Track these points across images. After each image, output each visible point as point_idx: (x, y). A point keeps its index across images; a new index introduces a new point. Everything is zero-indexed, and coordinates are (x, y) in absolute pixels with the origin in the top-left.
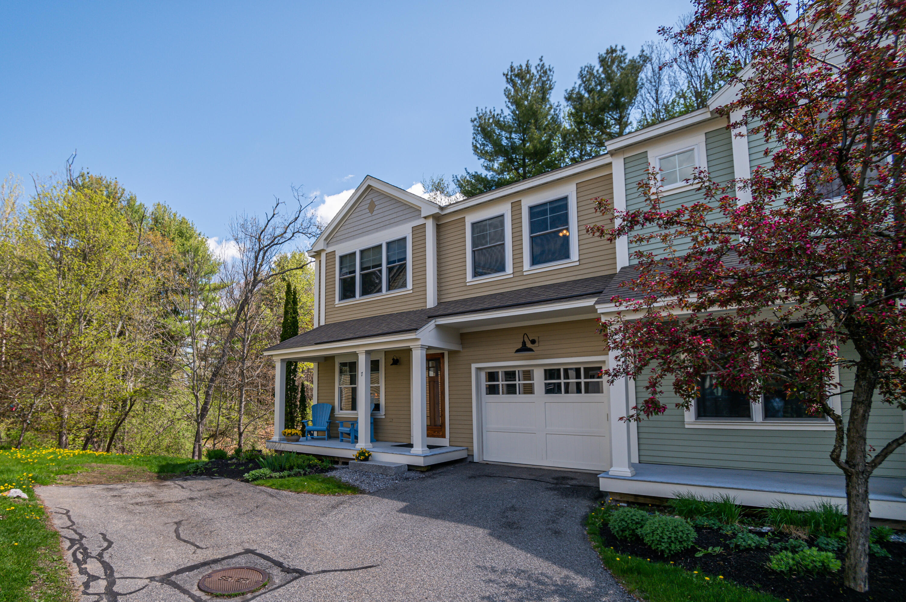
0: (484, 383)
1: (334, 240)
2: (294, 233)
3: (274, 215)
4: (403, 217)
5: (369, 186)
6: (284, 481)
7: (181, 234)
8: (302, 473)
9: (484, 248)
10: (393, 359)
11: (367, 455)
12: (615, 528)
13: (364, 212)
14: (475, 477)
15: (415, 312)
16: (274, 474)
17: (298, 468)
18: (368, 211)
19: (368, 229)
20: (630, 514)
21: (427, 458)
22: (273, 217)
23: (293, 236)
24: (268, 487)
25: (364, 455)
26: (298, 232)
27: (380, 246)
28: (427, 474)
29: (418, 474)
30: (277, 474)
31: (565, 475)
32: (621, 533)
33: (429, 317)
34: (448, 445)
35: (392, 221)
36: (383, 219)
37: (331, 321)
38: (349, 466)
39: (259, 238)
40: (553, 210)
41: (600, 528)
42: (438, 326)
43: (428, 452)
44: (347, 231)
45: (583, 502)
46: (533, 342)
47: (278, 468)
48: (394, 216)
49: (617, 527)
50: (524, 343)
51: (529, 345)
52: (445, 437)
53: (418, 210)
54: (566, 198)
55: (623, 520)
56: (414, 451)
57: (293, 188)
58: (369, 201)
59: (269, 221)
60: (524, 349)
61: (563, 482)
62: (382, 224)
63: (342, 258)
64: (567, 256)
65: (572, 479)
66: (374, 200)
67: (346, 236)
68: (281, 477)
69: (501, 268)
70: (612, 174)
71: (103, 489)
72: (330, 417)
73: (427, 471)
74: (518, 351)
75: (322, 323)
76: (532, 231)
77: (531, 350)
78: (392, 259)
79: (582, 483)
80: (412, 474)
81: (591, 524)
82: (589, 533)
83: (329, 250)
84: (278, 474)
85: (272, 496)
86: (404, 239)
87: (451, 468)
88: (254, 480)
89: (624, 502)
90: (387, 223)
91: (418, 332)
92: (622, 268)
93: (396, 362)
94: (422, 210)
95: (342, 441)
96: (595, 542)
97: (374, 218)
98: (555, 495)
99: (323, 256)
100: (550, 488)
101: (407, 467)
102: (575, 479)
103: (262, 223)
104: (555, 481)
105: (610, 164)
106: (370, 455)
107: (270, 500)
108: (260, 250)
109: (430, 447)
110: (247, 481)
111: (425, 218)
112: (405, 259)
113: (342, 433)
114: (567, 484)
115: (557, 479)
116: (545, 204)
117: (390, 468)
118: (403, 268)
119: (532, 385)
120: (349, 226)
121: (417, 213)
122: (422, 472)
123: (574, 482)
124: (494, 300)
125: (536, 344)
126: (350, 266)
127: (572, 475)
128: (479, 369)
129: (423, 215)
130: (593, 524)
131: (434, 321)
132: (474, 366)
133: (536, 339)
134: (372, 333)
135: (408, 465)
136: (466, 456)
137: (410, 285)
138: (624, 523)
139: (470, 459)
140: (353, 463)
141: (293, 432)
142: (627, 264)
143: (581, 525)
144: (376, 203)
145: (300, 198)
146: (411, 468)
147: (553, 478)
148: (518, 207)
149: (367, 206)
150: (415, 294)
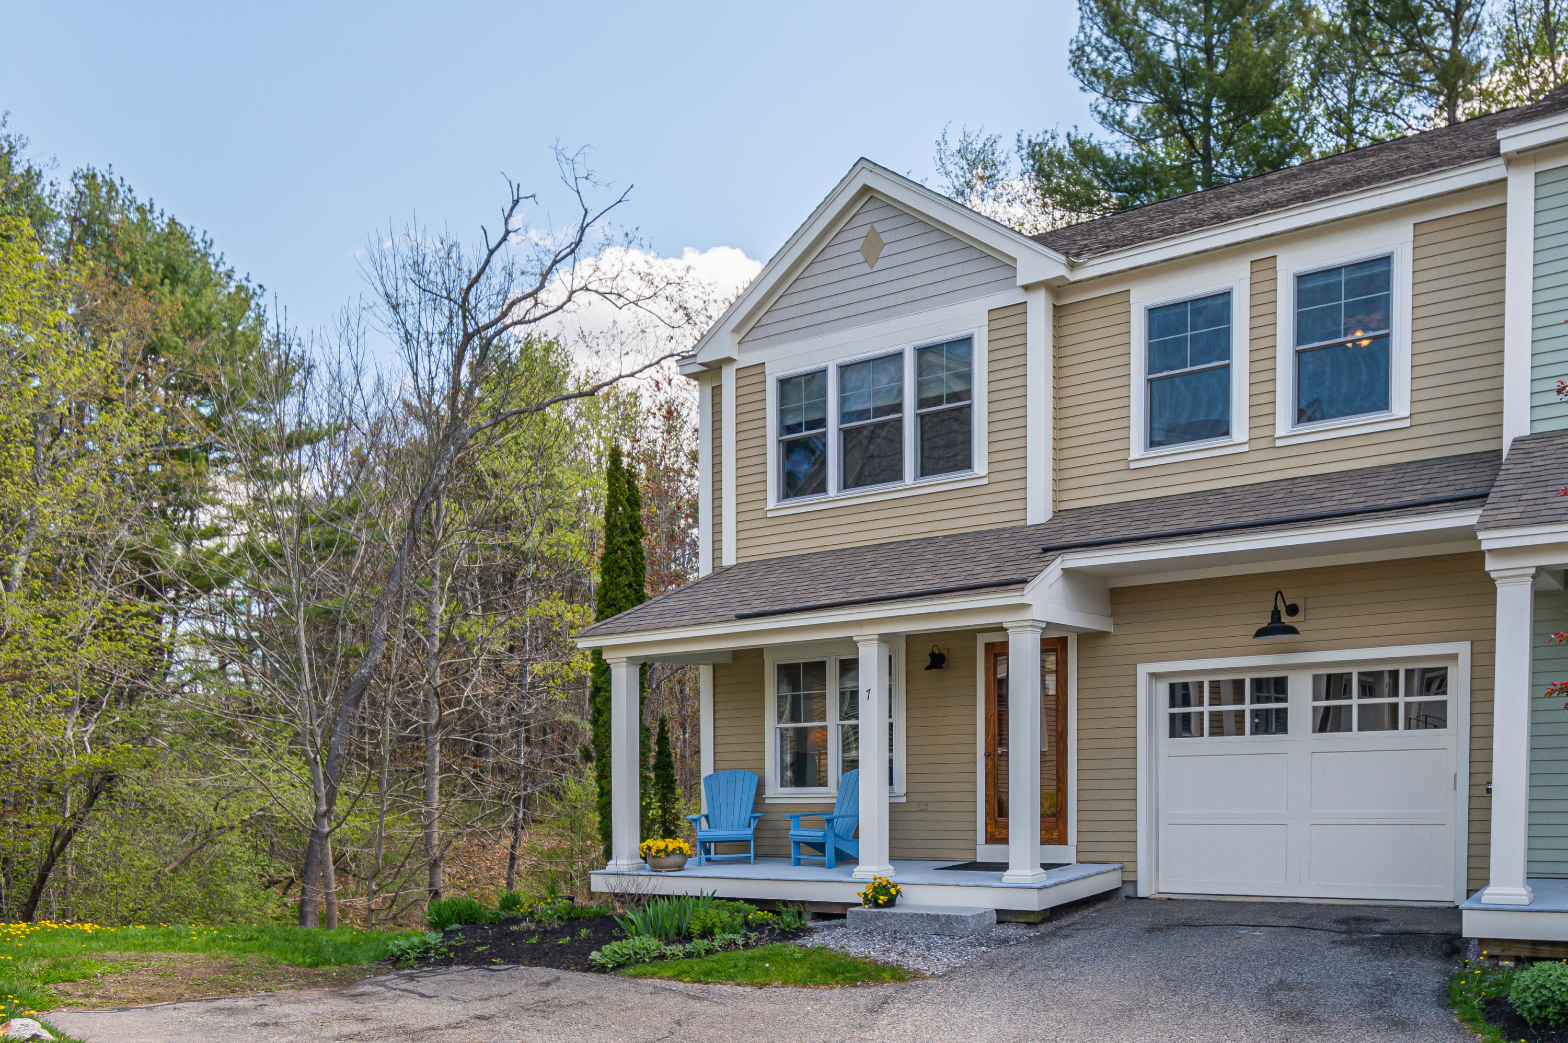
0: (1164, 710)
1: (761, 332)
2: (573, 292)
3: (507, 232)
4: (964, 282)
5: (866, 189)
6: (709, 963)
7: (172, 274)
8: (740, 942)
9: (1178, 375)
10: (932, 655)
11: (893, 891)
12: (1525, 1002)
13: (848, 260)
14: (1160, 930)
15: (997, 534)
16: (669, 950)
17: (724, 930)
18: (860, 257)
19: (862, 308)
20: (1555, 975)
21: (1045, 891)
22: (504, 239)
23: (569, 300)
24: (669, 978)
25: (887, 893)
26: (586, 288)
27: (899, 355)
28: (1042, 928)
29: (1021, 931)
30: (678, 949)
31: (1357, 914)
32: (1536, 1012)
33: (1046, 550)
34: (1074, 861)
35: (932, 290)
36: (906, 284)
37: (755, 554)
38: (848, 921)
39: (465, 299)
40: (1354, 287)
41: (1483, 1010)
42: (1067, 572)
43: (1043, 878)
44: (800, 310)
45: (1425, 964)
46: (1293, 610)
47: (672, 933)
48: (938, 276)
49: (1530, 1000)
50: (1276, 614)
51: (1286, 619)
52: (1066, 843)
53: (1007, 264)
54: (1386, 260)
55: (1543, 986)
56: (1008, 877)
57: (559, 153)
58: (865, 231)
59: (491, 252)
60: (1275, 627)
61: (1362, 928)
62: (902, 298)
63: (784, 383)
64: (1382, 402)
65: (1377, 921)
66: (879, 227)
67: (797, 323)
68: (689, 955)
69: (1221, 428)
70: (1505, 204)
71: (208, 1011)
72: (755, 804)
73: (1043, 922)
74: (1261, 633)
75: (729, 558)
76: (1301, 336)
77: (1292, 630)
78: (933, 393)
79: (1402, 927)
80: (1010, 931)
81: (1461, 1003)
82: (1462, 1021)
83: (746, 359)
84: (681, 947)
85: (694, 997)
86: (967, 341)
87: (1090, 913)
88: (619, 966)
89: (1508, 958)
90: (918, 294)
91: (1028, 587)
92: (1515, 440)
93: (938, 661)
94: (1019, 266)
95: (798, 862)
96: (1483, 1034)
97: (877, 278)
98: (1358, 954)
99: (728, 378)
100: (1342, 942)
101: (994, 916)
102: (1383, 920)
103: (472, 259)
104: (1344, 928)
105: (1505, 180)
106: (898, 892)
107: (697, 1006)
108: (468, 337)
109: (1046, 866)
110: (602, 969)
111: (1027, 288)
112: (968, 394)
113: (797, 843)
114: (1371, 931)
115: (1345, 921)
116: (1336, 270)
117: (960, 920)
118: (963, 417)
119: (1282, 714)
120: (804, 297)
121: (1004, 273)
122: (1030, 924)
123: (1384, 927)
124: (1205, 508)
125: (1299, 617)
126: (809, 408)
127: (1374, 914)
128: (1155, 676)
129: (1022, 280)
130: (1466, 1003)
131: (1059, 559)
132: (1143, 670)
133: (1300, 604)
134: (896, 591)
135: (997, 911)
136: (1119, 885)
137: (980, 464)
138: (1545, 992)
139: (1128, 891)
140: (857, 913)
141: (671, 847)
142: (1527, 432)
143: (1440, 1006)
144: (885, 238)
145: (583, 185)
146: (1004, 916)
147: (1336, 922)
148: (1268, 275)
149: (859, 244)
150: (993, 488)
